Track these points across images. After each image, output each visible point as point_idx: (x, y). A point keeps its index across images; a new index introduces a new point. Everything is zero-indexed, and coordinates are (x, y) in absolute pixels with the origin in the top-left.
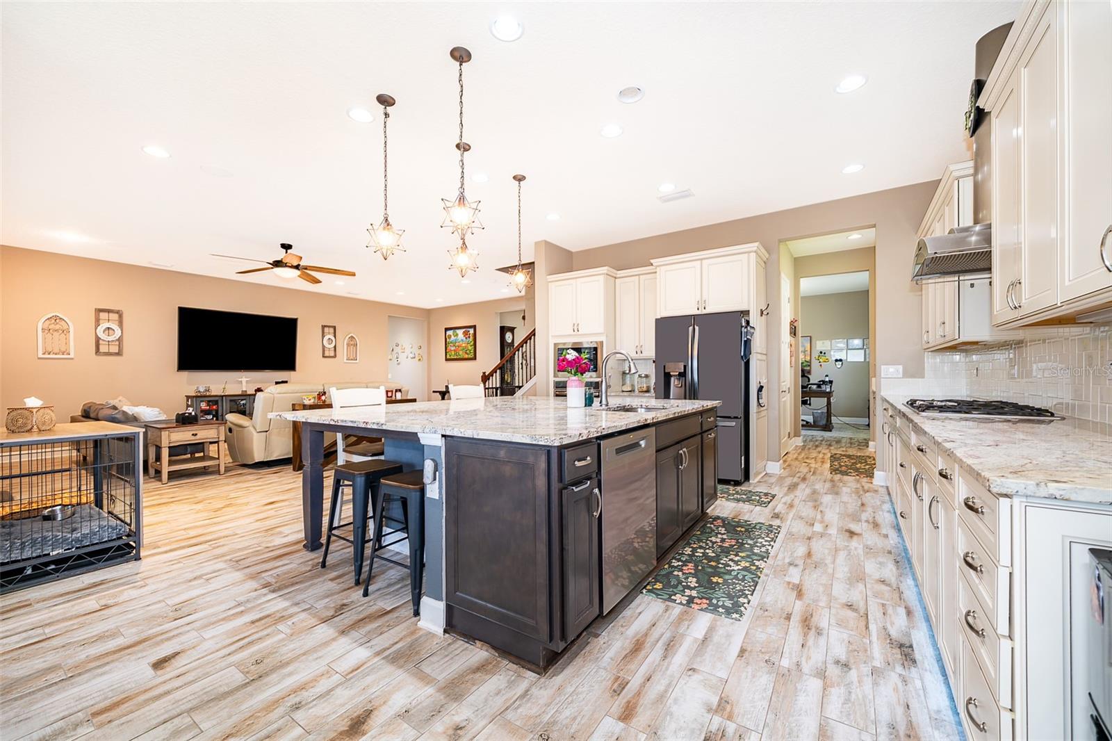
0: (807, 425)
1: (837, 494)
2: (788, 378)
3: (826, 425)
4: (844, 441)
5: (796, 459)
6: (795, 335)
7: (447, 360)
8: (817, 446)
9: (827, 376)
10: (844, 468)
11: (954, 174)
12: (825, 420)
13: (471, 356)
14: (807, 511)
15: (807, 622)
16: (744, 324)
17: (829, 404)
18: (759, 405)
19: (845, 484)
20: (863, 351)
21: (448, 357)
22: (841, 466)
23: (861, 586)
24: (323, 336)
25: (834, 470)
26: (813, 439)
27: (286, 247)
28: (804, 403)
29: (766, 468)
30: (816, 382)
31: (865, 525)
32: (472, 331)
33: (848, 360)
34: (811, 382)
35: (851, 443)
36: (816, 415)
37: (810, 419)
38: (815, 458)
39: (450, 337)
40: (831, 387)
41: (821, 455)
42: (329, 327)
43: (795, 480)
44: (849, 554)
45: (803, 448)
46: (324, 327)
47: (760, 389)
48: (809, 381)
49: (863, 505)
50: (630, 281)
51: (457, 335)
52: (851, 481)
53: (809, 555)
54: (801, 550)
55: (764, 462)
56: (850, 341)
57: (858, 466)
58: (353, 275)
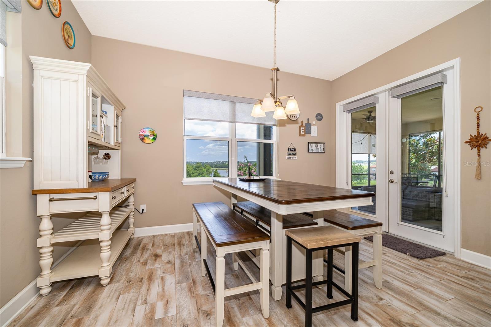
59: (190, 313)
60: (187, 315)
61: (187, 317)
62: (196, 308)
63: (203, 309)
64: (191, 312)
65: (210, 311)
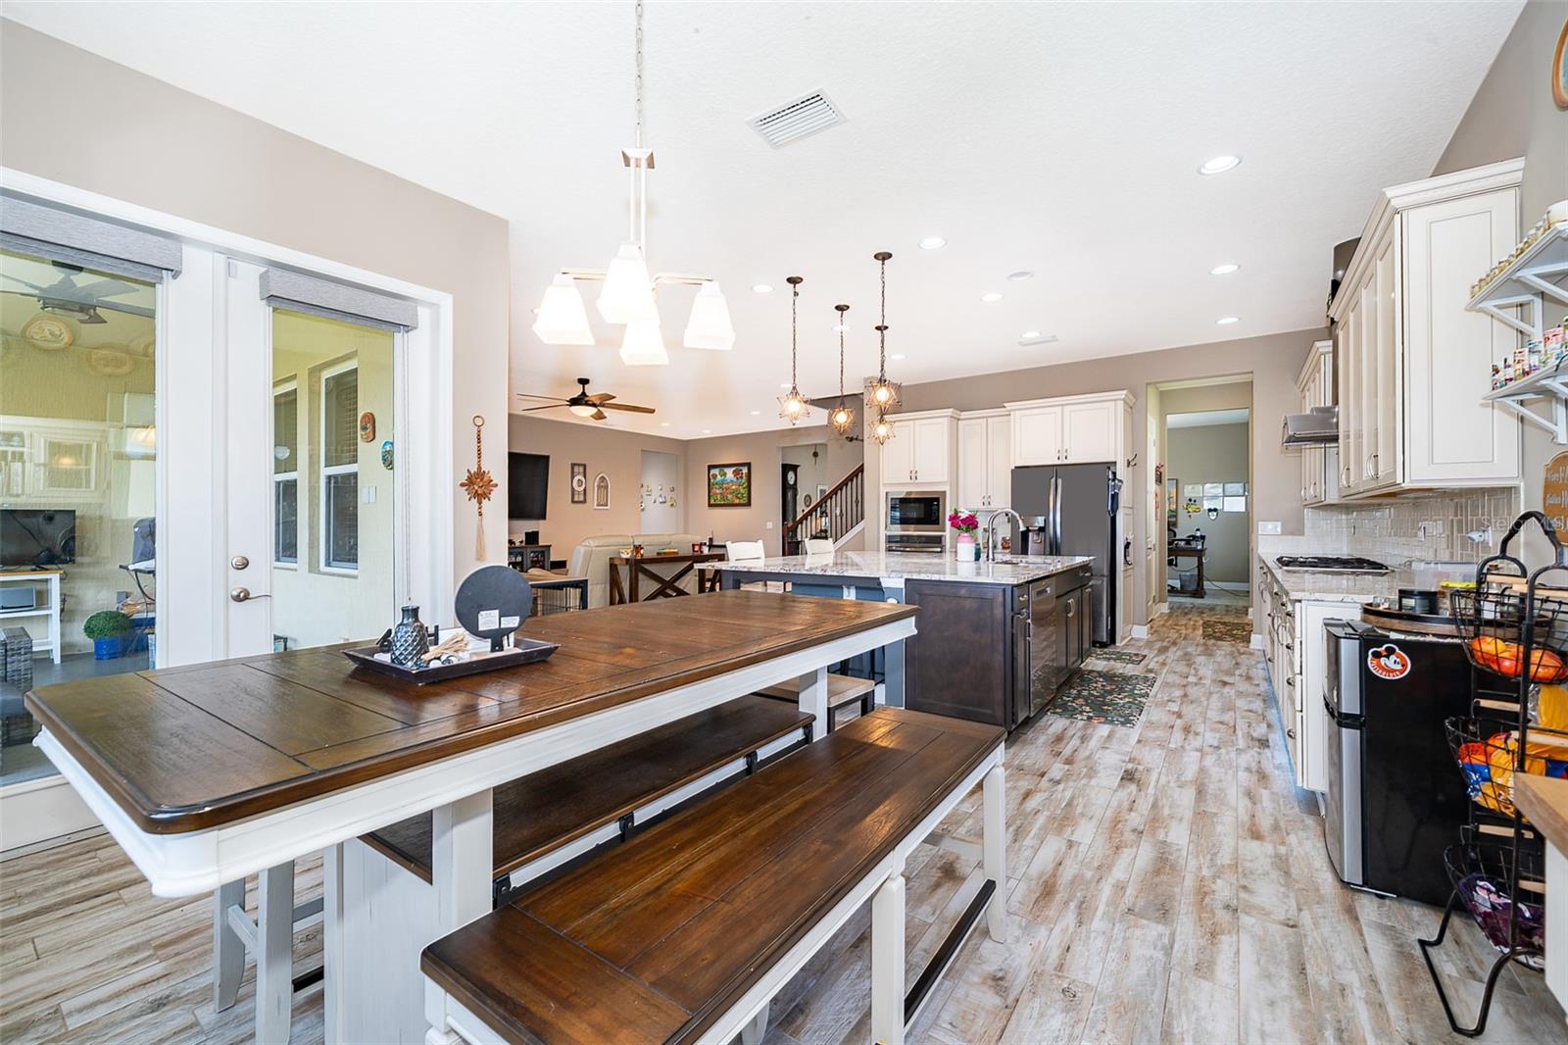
0: (1172, 591)
1: (1211, 655)
2: (1153, 533)
3: (1197, 590)
4: (1218, 608)
5: (1163, 625)
6: (1160, 482)
7: (710, 505)
8: (1186, 614)
9: (1198, 530)
10: (1218, 634)
11: (1320, 350)
12: (1196, 584)
13: (744, 500)
14: (1181, 668)
15: (1187, 730)
16: (1111, 477)
17: (1200, 565)
18: (1126, 562)
19: (1219, 648)
20: (1244, 498)
21: (712, 502)
22: (1215, 632)
23: (1231, 713)
24: (573, 477)
25: (1206, 636)
26: (1180, 606)
27: (584, 382)
28: (1170, 563)
29: (1133, 632)
30: (1184, 537)
31: (1237, 678)
32: (745, 470)
33: (1225, 510)
34: (1178, 537)
35: (1227, 611)
36: (1183, 578)
37: (1177, 584)
38: (1186, 625)
39: (715, 476)
40: (1203, 543)
41: (1192, 623)
42: (579, 465)
43: (1165, 644)
44: (1222, 695)
45: (1170, 615)
46: (573, 465)
47: (1127, 546)
48: (1175, 536)
49: (1237, 664)
50: (974, 424)
51: (725, 474)
52: (1226, 646)
53: (1185, 695)
54: (1178, 693)
55: (1130, 626)
56: (1227, 486)
57: (1235, 632)
58: (653, 411)
59: (1041, 1015)
60: (1052, 1016)
61: (1053, 1011)
62: (1014, 1017)
63: (997, 1001)
64: (1035, 1014)
65: (984, 983)
